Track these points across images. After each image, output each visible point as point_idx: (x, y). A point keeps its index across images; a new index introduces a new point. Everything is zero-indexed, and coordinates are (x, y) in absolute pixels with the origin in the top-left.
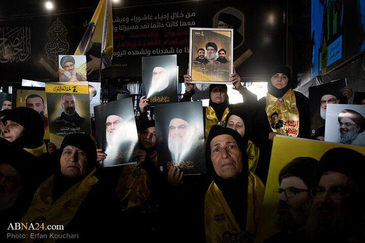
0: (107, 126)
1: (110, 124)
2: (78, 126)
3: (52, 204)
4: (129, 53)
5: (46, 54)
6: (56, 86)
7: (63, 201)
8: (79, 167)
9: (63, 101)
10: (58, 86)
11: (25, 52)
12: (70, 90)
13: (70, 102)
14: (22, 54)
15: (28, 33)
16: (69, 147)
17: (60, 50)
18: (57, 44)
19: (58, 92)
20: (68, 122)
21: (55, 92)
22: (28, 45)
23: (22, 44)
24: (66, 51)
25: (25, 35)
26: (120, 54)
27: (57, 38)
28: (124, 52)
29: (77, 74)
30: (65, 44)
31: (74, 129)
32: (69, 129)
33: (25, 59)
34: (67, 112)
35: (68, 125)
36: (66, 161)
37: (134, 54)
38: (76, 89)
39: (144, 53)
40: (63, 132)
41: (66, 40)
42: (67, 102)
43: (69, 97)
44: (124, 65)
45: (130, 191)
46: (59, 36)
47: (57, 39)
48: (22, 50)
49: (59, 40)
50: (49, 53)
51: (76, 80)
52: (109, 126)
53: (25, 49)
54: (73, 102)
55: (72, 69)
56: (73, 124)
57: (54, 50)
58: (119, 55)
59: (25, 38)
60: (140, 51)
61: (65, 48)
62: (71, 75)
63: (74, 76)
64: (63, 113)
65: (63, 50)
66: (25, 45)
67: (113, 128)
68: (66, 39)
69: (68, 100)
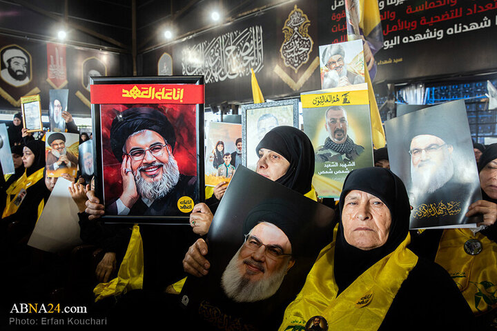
0: (412, 155)
1: (419, 151)
2: (351, 159)
3: (338, 295)
4: (406, 40)
5: (282, 59)
6: (317, 96)
7: (355, 291)
8: (375, 229)
9: (329, 120)
10: (319, 96)
11: (257, 61)
12: (338, 100)
13: (338, 121)
14: (253, 64)
15: (259, 34)
16: (355, 194)
17: (300, 51)
18: (297, 42)
19: (320, 106)
20: (336, 154)
21: (315, 106)
22: (260, 51)
23: (253, 50)
24: (308, 51)
25: (256, 38)
26: (390, 43)
27: (296, 34)
28: (397, 40)
29: (348, 72)
30: (306, 41)
31: (345, 166)
32: (337, 164)
33: (256, 70)
34: (334, 137)
35: (335, 159)
36: (351, 218)
37: (413, 40)
38: (348, 97)
39: (431, 37)
40: (328, 169)
41: (307, 35)
42: (334, 121)
43: (336, 112)
44: (396, 61)
45: (461, 279)
46: (298, 31)
47: (296, 36)
48: (252, 58)
49: (299, 37)
50: (286, 57)
51: (347, 83)
52: (417, 154)
53: (257, 56)
54: (342, 120)
55: (340, 67)
56: (344, 156)
57: (293, 51)
58: (388, 45)
59: (256, 42)
60: (423, 33)
61: (307, 47)
62: (340, 76)
63: (344, 77)
64: (329, 139)
65: (305, 50)
66: (256, 51)
67: (424, 158)
68: (308, 33)
69: (335, 117)
